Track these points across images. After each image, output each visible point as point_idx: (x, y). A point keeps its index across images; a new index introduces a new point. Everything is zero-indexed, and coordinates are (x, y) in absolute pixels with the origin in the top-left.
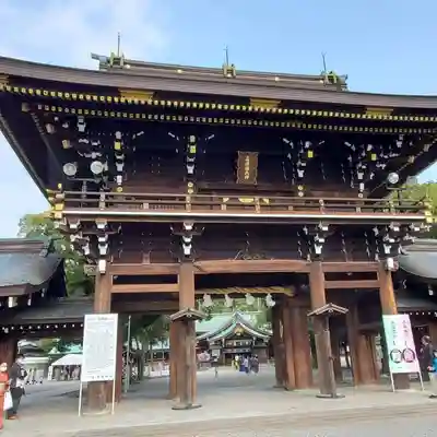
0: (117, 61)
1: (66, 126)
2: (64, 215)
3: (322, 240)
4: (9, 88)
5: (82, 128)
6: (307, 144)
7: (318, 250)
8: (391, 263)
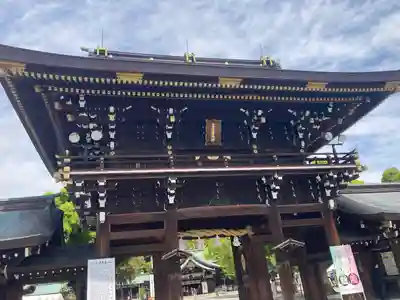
0: (102, 52)
1: (70, 103)
2: (71, 176)
3: (278, 188)
4: (27, 74)
5: (82, 104)
6: (260, 112)
7: (275, 195)
8: (332, 203)
